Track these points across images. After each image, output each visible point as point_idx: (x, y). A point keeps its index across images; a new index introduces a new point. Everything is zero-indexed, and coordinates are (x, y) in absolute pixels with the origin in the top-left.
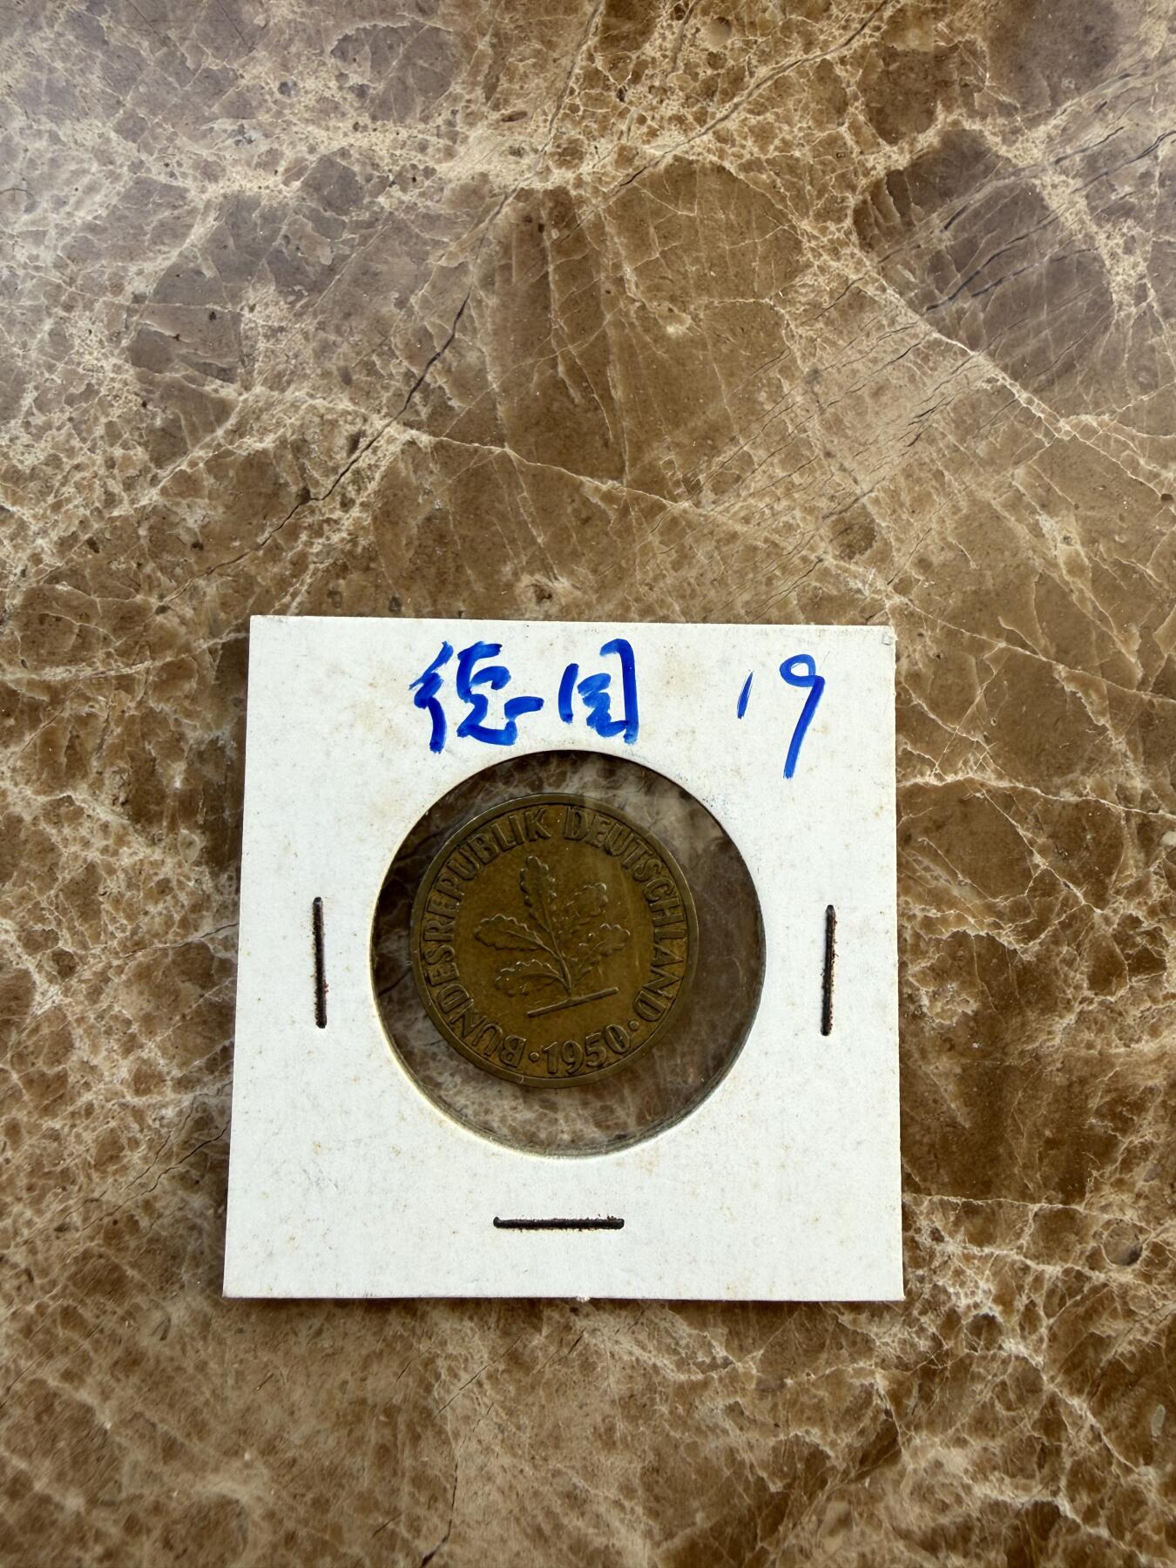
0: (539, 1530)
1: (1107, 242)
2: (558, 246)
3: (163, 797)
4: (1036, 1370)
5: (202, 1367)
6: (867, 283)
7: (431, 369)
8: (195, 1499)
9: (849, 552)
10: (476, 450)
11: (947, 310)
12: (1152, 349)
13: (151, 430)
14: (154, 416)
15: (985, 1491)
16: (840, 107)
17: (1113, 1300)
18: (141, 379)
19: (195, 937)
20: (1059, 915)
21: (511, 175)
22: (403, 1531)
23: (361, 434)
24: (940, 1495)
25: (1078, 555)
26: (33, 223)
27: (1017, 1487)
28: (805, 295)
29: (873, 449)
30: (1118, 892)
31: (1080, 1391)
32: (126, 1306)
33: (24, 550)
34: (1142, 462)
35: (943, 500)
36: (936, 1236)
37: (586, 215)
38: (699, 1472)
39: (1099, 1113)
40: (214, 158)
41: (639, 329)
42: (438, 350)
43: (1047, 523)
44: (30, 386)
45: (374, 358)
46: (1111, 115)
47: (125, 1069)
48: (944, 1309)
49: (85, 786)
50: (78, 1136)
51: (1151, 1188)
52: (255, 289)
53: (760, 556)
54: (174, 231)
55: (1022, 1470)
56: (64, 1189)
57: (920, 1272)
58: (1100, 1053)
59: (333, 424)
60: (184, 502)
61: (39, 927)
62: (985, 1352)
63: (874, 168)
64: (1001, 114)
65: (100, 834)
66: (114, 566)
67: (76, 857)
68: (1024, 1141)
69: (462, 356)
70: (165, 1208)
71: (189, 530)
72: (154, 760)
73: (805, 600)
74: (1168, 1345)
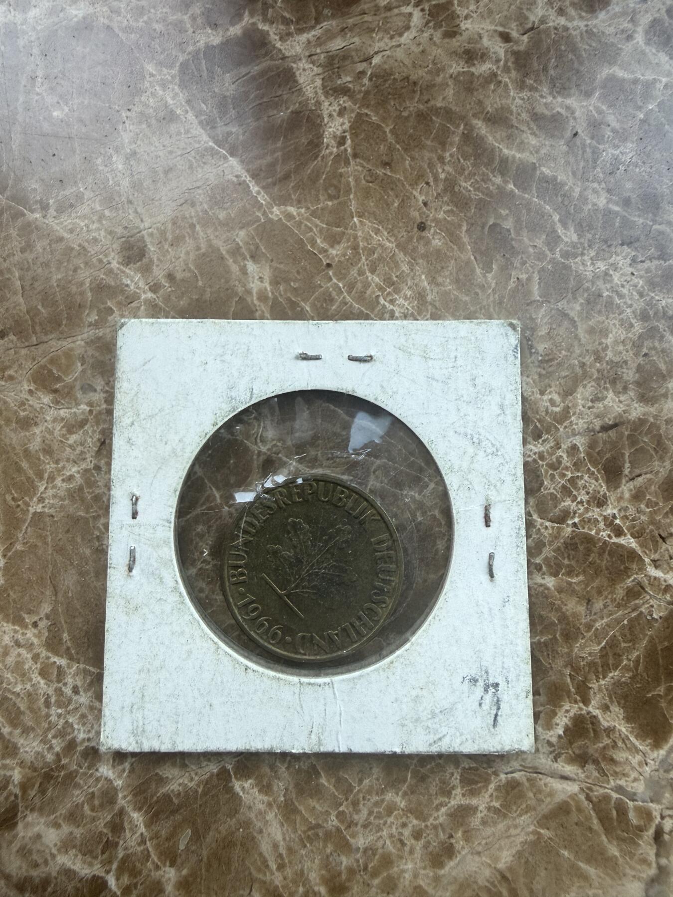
1: (329, 107)
4: (115, 790)
6: (177, 107)
9: (128, 261)
12: (341, 175)
15: (64, 860)
16: (187, 6)
20: (202, 505)
24: (35, 857)
25: (266, 289)
27: (84, 862)
28: (139, 107)
29: (157, 204)
31: (140, 809)
34: (319, 241)
35: (191, 242)
36: (75, 690)
43: (251, 267)
46: (348, 35)
48: (68, 738)
53: (74, 253)
55: (91, 852)
57: (60, 711)
62: (86, 771)
63: (199, 42)
64: (283, 23)
73: (93, 285)
74: (203, 791)
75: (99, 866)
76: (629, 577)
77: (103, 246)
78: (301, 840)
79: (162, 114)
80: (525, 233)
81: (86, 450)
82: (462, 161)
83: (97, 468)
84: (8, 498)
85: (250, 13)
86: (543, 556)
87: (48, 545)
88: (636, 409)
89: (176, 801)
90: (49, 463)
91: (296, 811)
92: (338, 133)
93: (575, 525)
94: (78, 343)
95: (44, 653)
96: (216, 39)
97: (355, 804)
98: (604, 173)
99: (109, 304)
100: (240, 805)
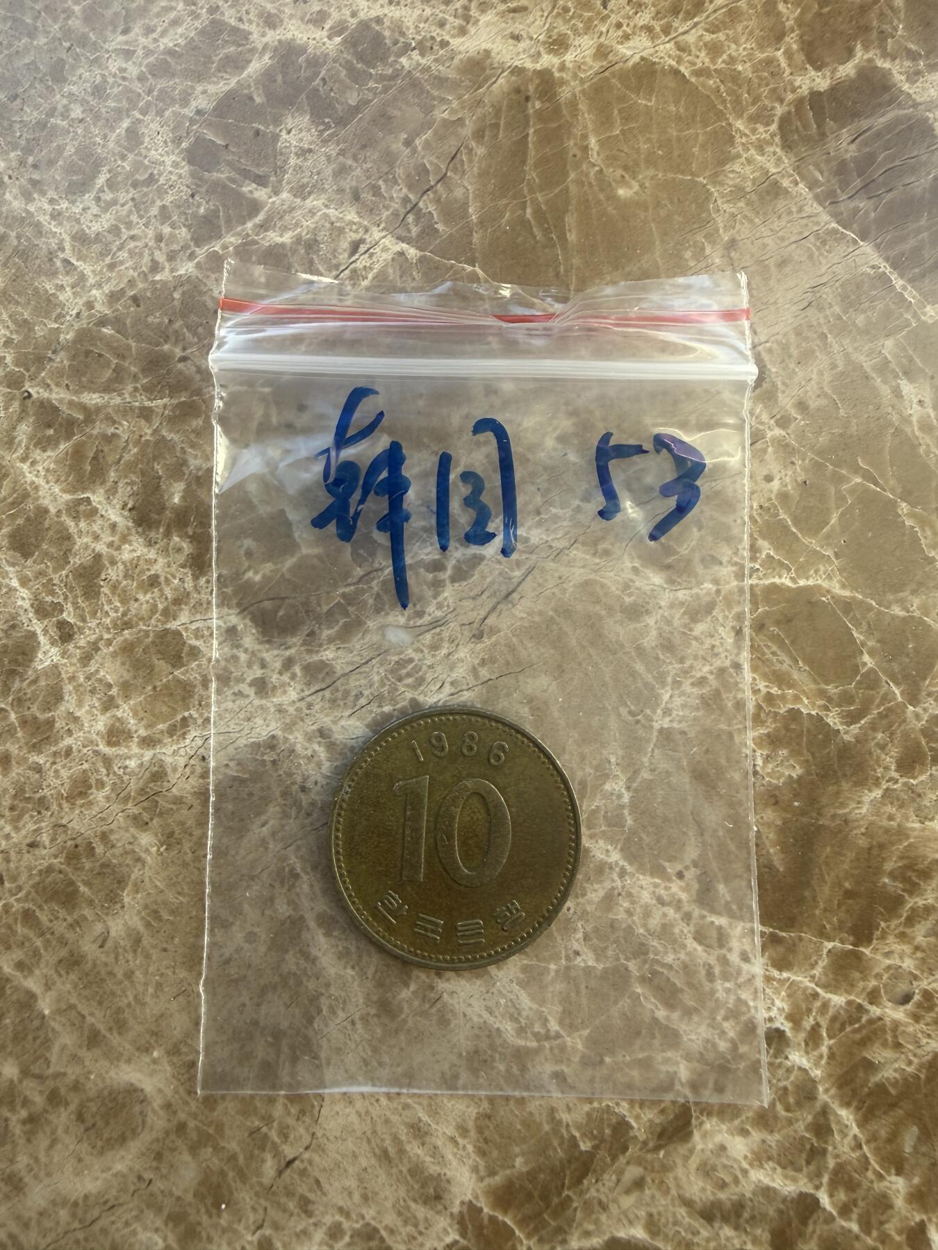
0: (385, 1152)
2: (539, 115)
3: (163, 508)
4: (814, 1081)
5: (129, 975)
6: (783, 176)
7: (425, 197)
8: (108, 1082)
10: (452, 266)
11: (845, 207)
13: (195, 215)
14: (198, 207)
15: (760, 1176)
16: (779, 37)
17: (885, 1032)
18: (192, 174)
19: (173, 625)
20: (878, 707)
21: (508, 54)
22: (274, 1135)
23: (362, 241)
24: (722, 1175)
25: (929, 416)
26: (126, 43)
27: (786, 1177)
28: (733, 179)
29: (772, 308)
30: (929, 695)
31: (847, 1105)
32: (75, 916)
33: (81, 297)
35: (824, 358)
36: (745, 958)
37: (565, 94)
38: (523, 1123)
39: (892, 875)
40: (274, 11)
41: (596, 188)
42: (432, 183)
43: (906, 387)
44: (105, 169)
45: (381, 182)
47: (102, 723)
48: (744, 1018)
49: (102, 491)
50: (56, 771)
51: (928, 943)
52: (293, 117)
54: (235, 64)
55: (792, 1163)
56: (39, 813)
57: (727, 985)
58: (899, 825)
59: (341, 231)
60: (213, 276)
61: (49, 599)
62: (773, 1059)
63: (800, 87)
64: (908, 58)
65: (109, 531)
66: (150, 319)
67: (87, 547)
68: (826, 889)
69: (451, 191)
70: (118, 840)
71: (213, 298)
72: (160, 478)
74: (927, 1077)
84: (624, 711)
90: (671, 663)
95: (697, 912)
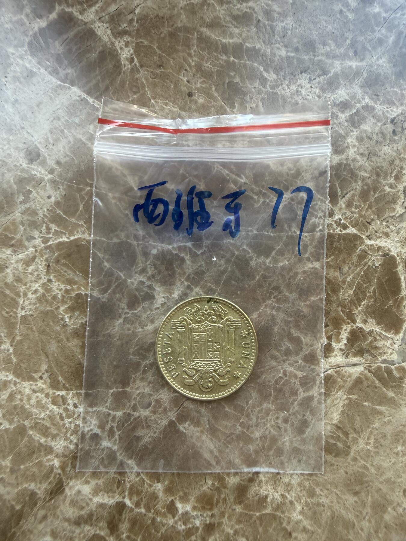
75: (118, 496)
76: (357, 249)
77: (14, 157)
78: (225, 444)
79: (25, 74)
80: (247, 82)
81: (40, 273)
82: (201, 52)
83: (50, 281)
85: (58, 4)
86: (309, 252)
87: (34, 332)
88: (334, 158)
89: (150, 447)
91: (217, 430)
92: (128, 57)
93: (321, 230)
94: (17, 215)
96: (43, 24)
97: (248, 416)
98: (280, 38)
99: (28, 188)
100: (185, 437)
